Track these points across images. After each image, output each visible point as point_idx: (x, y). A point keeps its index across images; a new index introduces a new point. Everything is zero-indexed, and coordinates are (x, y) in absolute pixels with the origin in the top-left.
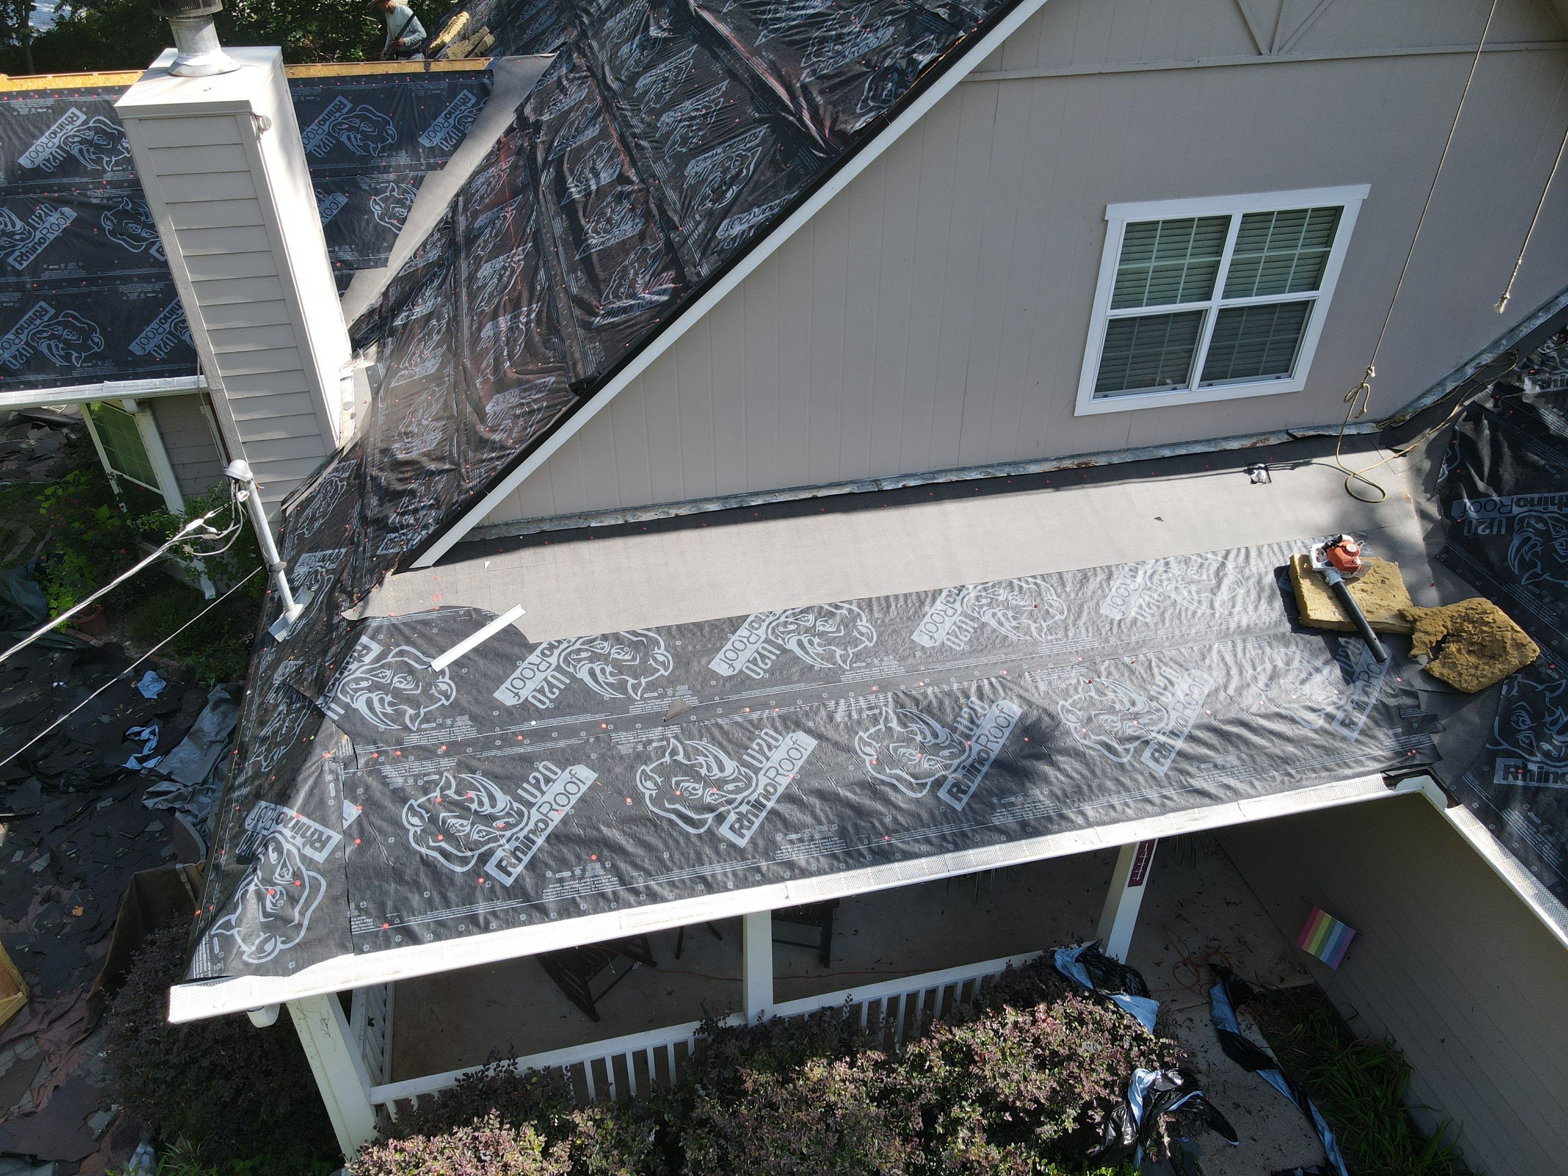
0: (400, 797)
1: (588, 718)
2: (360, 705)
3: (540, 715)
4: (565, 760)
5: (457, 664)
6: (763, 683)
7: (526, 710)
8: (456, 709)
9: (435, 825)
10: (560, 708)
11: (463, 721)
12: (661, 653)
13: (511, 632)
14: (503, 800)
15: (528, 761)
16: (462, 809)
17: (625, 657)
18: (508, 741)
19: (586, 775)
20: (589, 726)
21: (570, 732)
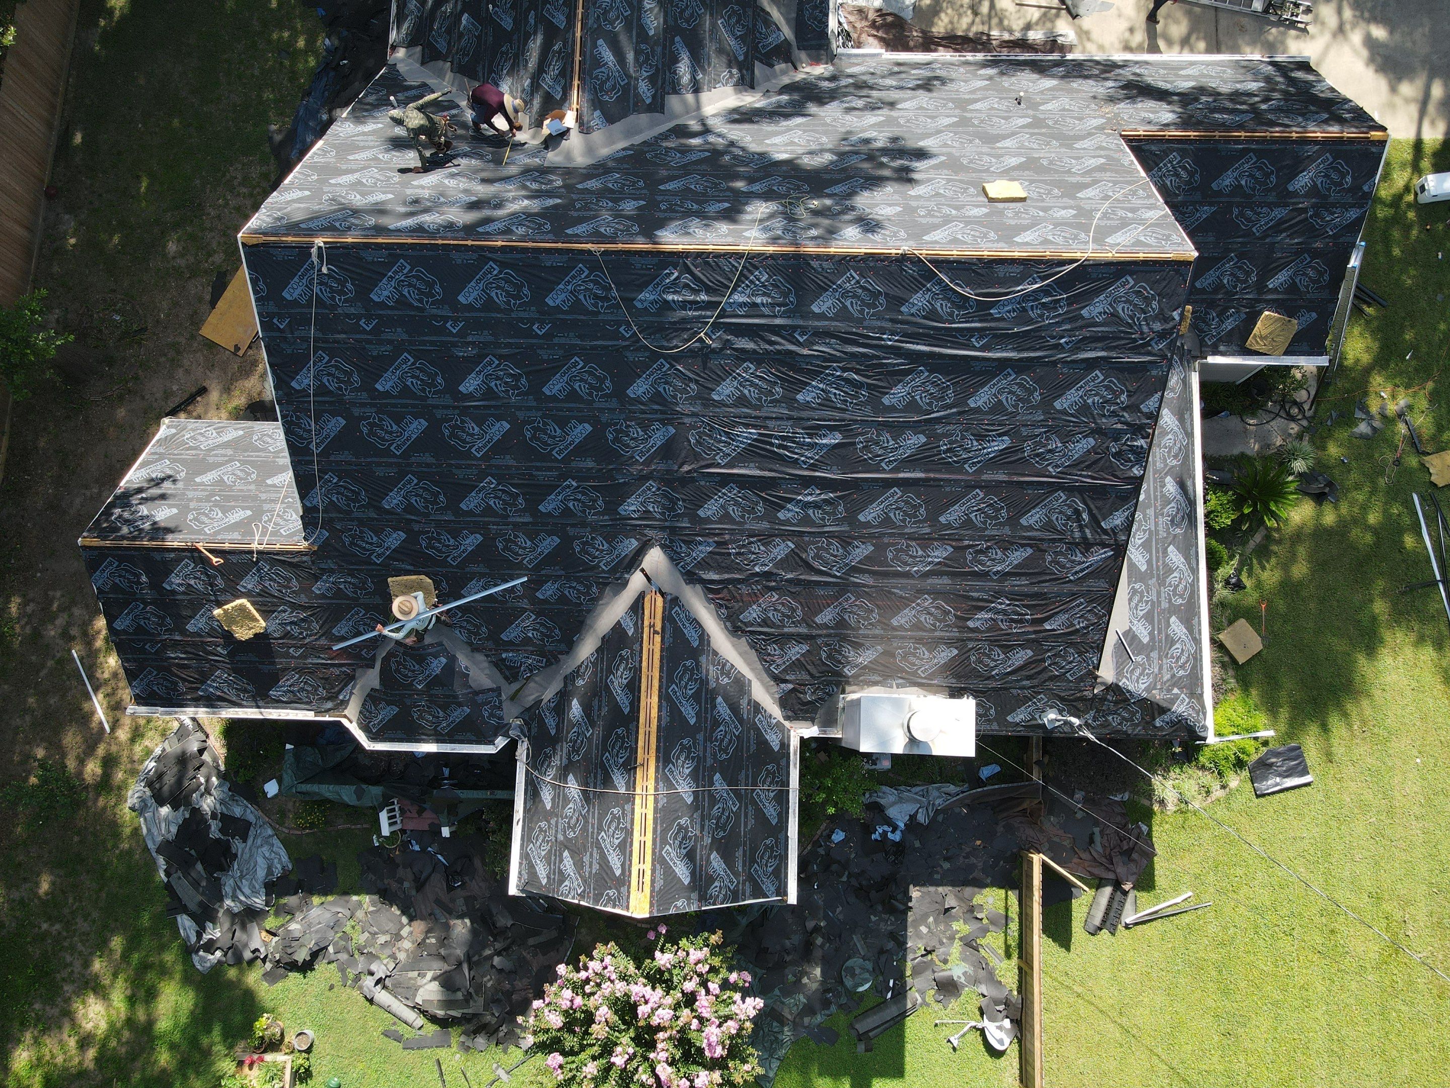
0: (1173, 676)
1: (1155, 615)
2: (1143, 687)
3: (1153, 630)
4: (1168, 625)
6: (1151, 555)
7: (1151, 634)
8: (1148, 656)
9: (1182, 667)
10: (1151, 623)
11: (1152, 654)
12: (1137, 586)
13: (1123, 631)
14: (1177, 646)
15: (1167, 636)
16: (1179, 658)
17: (1137, 598)
18: (1160, 641)
19: (1173, 619)
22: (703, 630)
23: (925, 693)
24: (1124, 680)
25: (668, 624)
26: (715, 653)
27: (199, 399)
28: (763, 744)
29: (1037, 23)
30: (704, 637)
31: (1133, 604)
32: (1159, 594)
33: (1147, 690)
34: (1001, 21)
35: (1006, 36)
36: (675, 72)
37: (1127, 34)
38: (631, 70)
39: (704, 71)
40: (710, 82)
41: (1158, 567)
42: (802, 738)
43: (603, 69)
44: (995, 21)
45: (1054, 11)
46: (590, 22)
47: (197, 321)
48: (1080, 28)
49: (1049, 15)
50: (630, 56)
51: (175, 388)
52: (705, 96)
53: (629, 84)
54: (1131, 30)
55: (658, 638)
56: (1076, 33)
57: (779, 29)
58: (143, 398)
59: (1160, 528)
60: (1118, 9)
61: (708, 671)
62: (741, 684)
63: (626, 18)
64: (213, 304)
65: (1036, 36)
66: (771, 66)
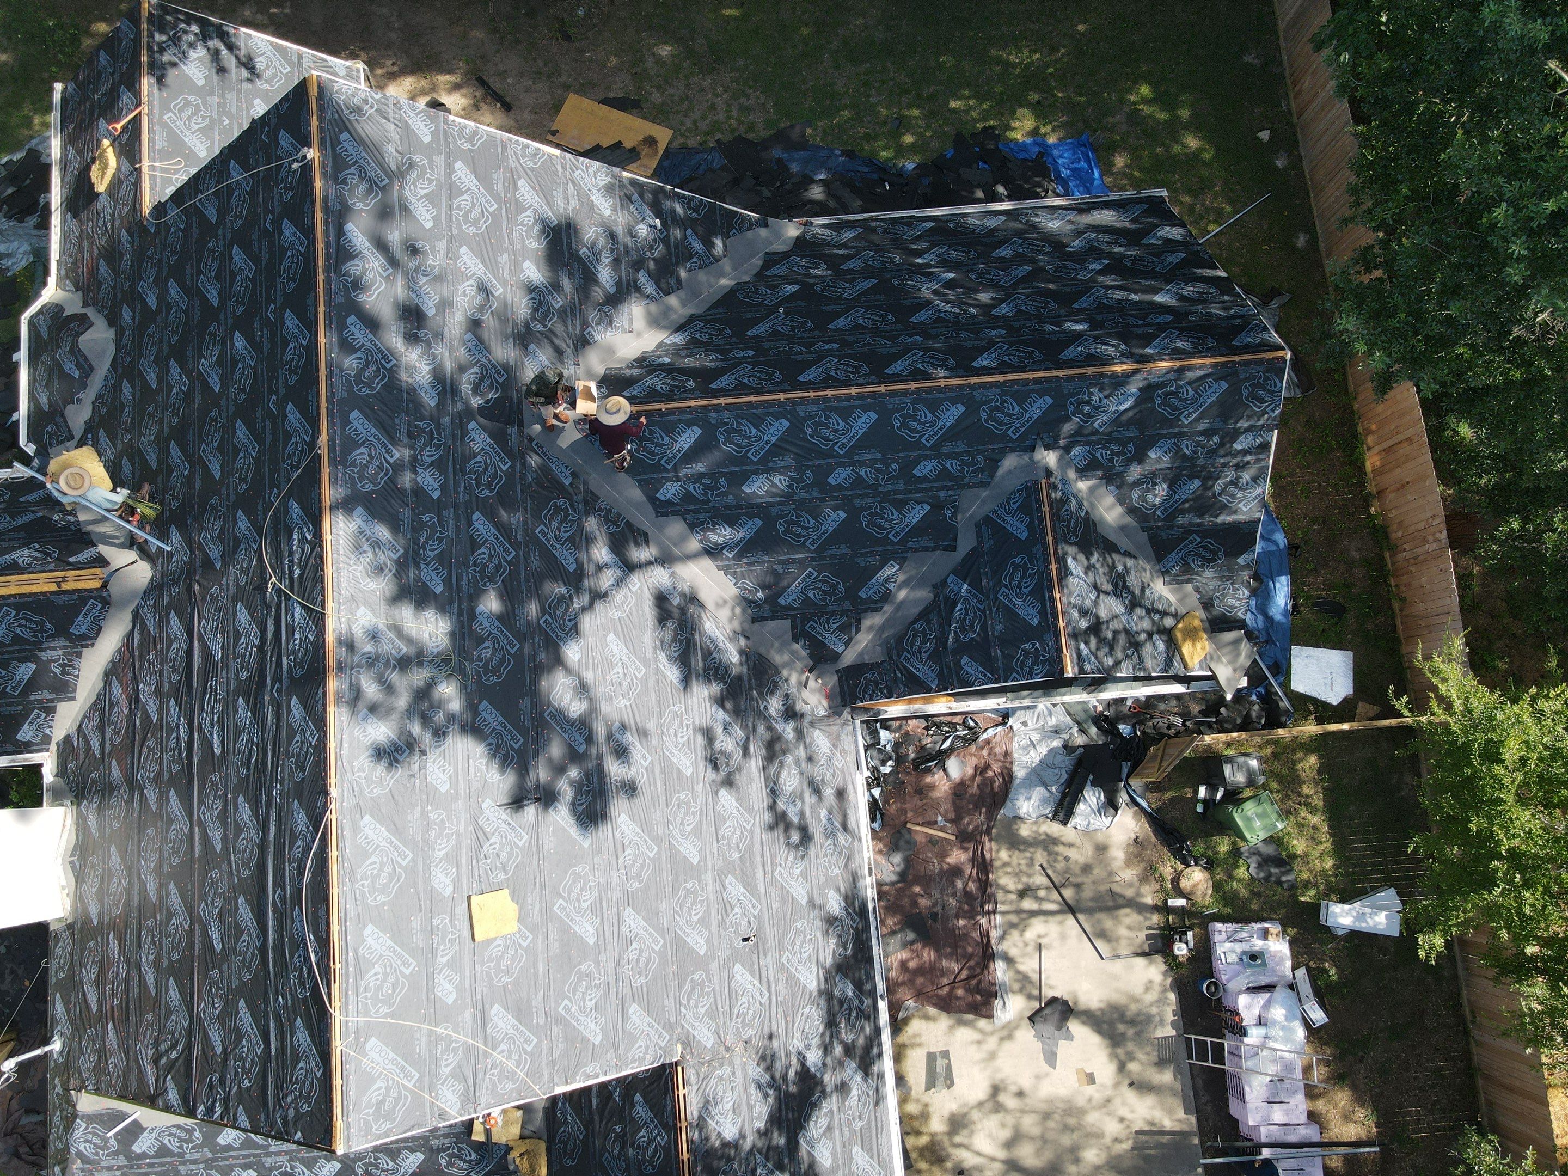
1: (169, 1159)
2: (82, 1148)
3: (151, 1157)
5: (116, 1135)
6: (238, 1149)
7: (144, 1155)
8: (116, 1153)
10: (158, 1155)
11: (121, 1157)
12: (197, 1134)
13: (135, 1122)
17: (183, 1135)
18: (139, 1167)
20: (170, 1163)
21: (161, 1164)
22: (96, 638)
23: (72, 894)
24: (84, 1125)
25: (75, 596)
26: (79, 655)
27: (499, 105)
28: (16, 722)
29: (1018, 972)
30: (88, 639)
31: (174, 1130)
32: (194, 1162)
33: (80, 1155)
34: (1013, 926)
35: (994, 934)
36: (714, 524)
37: (1013, 1089)
38: (684, 472)
39: (739, 557)
40: (728, 567)
41: (226, 1159)
42: (40, 765)
43: (666, 438)
44: (1014, 918)
45: (1036, 992)
46: (715, 415)
47: (584, 90)
48: (1017, 1027)
49: (1029, 987)
50: (700, 467)
51: (510, 80)
52: (707, 563)
53: (668, 471)
54: (1020, 1094)
55: (53, 588)
56: (1009, 1023)
57: (847, 644)
58: (498, 51)
59: (275, 1159)
60: (1047, 1075)
61: (54, 648)
62: (64, 689)
63: (745, 456)
64: (605, 101)
65: (1000, 971)
66: (795, 639)
